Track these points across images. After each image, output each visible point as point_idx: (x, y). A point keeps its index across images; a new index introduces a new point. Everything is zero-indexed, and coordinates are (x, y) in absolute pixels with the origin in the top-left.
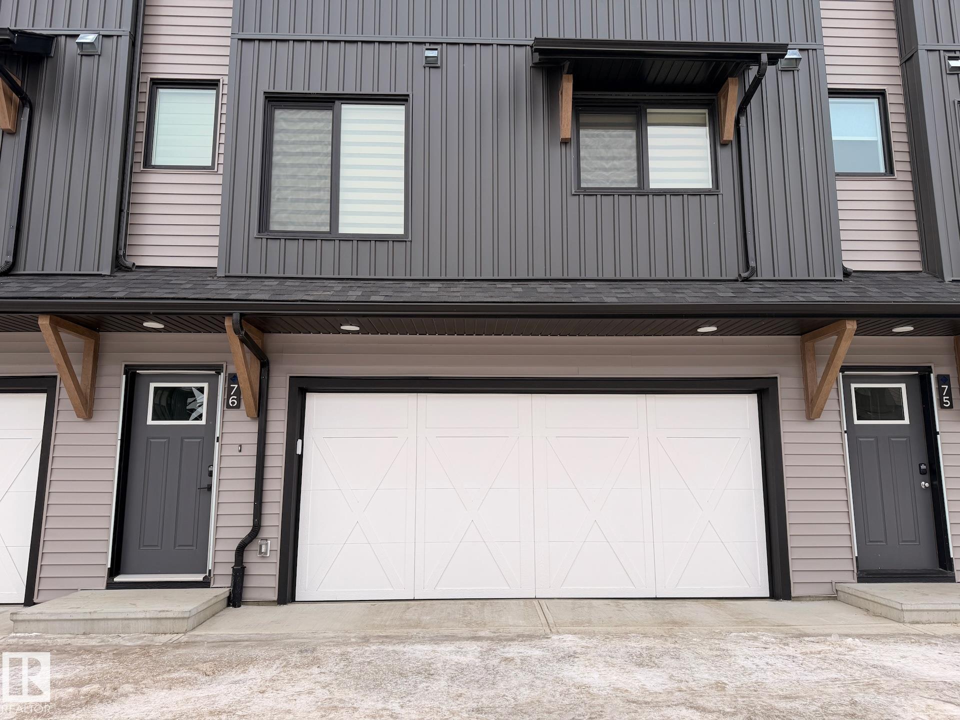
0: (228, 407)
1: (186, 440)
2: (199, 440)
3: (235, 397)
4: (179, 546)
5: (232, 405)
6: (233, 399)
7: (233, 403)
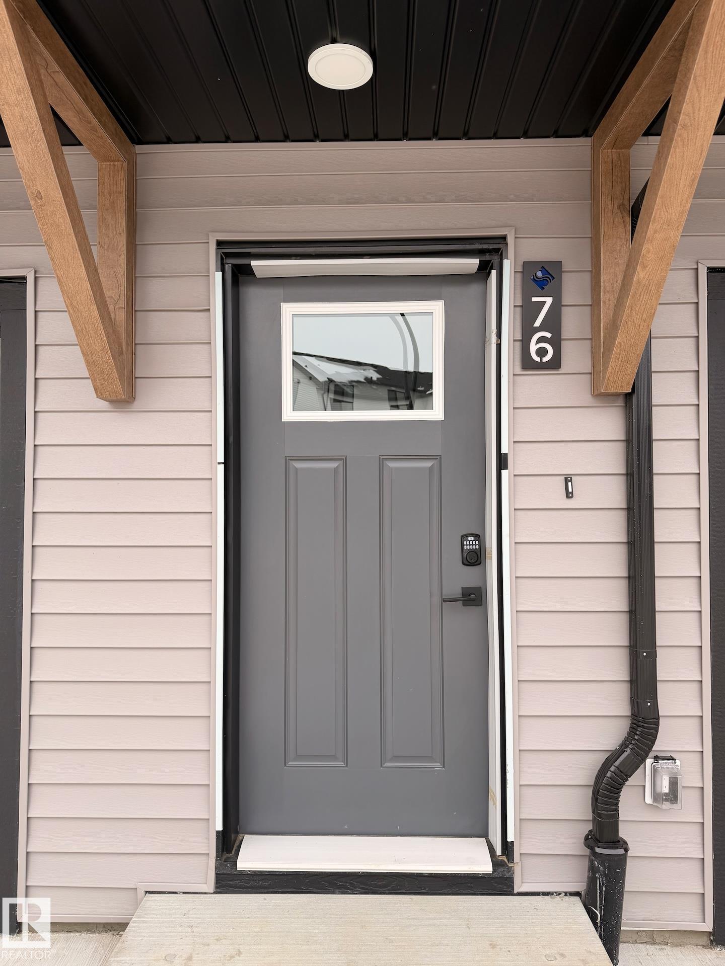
0: (528, 364)
1: (392, 464)
2: (428, 464)
3: (548, 335)
4: (396, 758)
5: (538, 359)
6: (542, 340)
7: (542, 352)
